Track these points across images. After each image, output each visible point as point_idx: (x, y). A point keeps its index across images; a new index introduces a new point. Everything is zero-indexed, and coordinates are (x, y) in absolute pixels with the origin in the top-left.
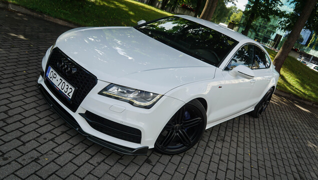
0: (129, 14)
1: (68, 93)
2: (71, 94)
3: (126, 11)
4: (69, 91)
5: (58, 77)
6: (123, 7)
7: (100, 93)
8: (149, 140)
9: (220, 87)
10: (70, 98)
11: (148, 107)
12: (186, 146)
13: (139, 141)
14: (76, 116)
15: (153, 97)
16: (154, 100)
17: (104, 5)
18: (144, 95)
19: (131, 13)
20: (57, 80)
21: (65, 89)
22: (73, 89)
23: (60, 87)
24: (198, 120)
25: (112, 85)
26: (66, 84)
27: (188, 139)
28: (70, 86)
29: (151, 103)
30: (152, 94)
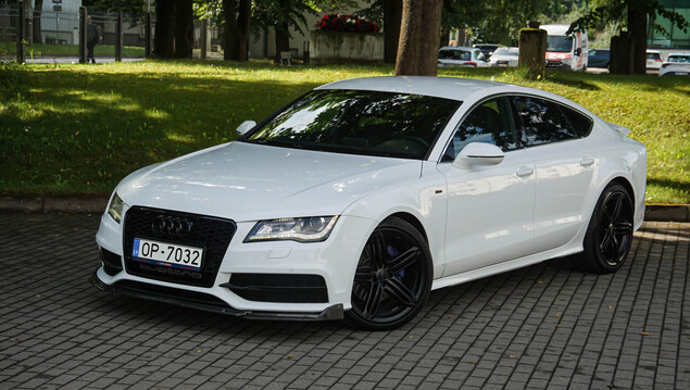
0: (153, 121)
1: (191, 260)
2: (199, 261)
3: (134, 113)
4: (192, 257)
5: (163, 246)
6: (114, 104)
7: (246, 241)
8: (341, 293)
9: (437, 192)
10: (199, 266)
11: (323, 239)
12: (410, 306)
13: (326, 300)
14: (217, 291)
15: (326, 224)
16: (329, 227)
17: (47, 112)
18: (310, 222)
19: (156, 114)
20: (163, 253)
21: (185, 257)
22: (200, 251)
23: (172, 260)
24: (412, 252)
25: (260, 224)
26: (184, 248)
27: (407, 293)
28: (192, 250)
29: (325, 232)
30: (323, 220)
